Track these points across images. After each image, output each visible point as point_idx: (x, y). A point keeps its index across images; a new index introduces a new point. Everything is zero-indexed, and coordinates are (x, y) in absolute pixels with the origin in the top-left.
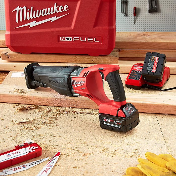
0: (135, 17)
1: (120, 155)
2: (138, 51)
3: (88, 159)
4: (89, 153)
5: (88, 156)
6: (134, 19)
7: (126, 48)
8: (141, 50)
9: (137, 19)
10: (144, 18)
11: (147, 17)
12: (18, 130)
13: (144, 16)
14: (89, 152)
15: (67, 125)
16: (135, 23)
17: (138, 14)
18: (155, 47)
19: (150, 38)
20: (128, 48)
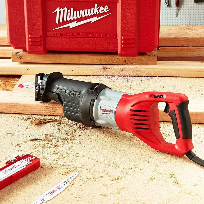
0: (177, 8)
1: (159, 179)
2: (181, 49)
3: (119, 184)
4: (120, 177)
5: (119, 181)
6: (176, 11)
7: (166, 45)
8: (185, 47)
9: (180, 11)
10: (188, 10)
11: (192, 8)
12: (31, 148)
13: (189, 7)
14: (121, 175)
15: (92, 142)
16: (177, 15)
17: (181, 4)
18: (202, 43)
19: (195, 32)
20: (168, 45)
